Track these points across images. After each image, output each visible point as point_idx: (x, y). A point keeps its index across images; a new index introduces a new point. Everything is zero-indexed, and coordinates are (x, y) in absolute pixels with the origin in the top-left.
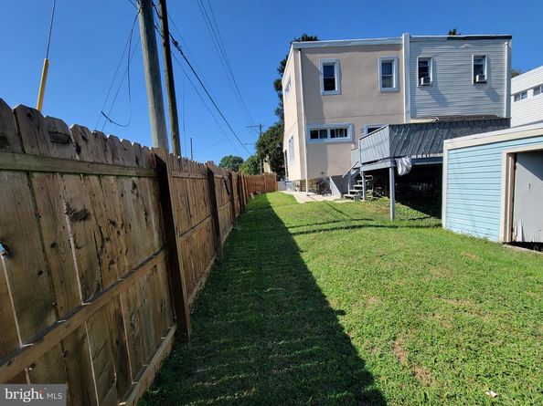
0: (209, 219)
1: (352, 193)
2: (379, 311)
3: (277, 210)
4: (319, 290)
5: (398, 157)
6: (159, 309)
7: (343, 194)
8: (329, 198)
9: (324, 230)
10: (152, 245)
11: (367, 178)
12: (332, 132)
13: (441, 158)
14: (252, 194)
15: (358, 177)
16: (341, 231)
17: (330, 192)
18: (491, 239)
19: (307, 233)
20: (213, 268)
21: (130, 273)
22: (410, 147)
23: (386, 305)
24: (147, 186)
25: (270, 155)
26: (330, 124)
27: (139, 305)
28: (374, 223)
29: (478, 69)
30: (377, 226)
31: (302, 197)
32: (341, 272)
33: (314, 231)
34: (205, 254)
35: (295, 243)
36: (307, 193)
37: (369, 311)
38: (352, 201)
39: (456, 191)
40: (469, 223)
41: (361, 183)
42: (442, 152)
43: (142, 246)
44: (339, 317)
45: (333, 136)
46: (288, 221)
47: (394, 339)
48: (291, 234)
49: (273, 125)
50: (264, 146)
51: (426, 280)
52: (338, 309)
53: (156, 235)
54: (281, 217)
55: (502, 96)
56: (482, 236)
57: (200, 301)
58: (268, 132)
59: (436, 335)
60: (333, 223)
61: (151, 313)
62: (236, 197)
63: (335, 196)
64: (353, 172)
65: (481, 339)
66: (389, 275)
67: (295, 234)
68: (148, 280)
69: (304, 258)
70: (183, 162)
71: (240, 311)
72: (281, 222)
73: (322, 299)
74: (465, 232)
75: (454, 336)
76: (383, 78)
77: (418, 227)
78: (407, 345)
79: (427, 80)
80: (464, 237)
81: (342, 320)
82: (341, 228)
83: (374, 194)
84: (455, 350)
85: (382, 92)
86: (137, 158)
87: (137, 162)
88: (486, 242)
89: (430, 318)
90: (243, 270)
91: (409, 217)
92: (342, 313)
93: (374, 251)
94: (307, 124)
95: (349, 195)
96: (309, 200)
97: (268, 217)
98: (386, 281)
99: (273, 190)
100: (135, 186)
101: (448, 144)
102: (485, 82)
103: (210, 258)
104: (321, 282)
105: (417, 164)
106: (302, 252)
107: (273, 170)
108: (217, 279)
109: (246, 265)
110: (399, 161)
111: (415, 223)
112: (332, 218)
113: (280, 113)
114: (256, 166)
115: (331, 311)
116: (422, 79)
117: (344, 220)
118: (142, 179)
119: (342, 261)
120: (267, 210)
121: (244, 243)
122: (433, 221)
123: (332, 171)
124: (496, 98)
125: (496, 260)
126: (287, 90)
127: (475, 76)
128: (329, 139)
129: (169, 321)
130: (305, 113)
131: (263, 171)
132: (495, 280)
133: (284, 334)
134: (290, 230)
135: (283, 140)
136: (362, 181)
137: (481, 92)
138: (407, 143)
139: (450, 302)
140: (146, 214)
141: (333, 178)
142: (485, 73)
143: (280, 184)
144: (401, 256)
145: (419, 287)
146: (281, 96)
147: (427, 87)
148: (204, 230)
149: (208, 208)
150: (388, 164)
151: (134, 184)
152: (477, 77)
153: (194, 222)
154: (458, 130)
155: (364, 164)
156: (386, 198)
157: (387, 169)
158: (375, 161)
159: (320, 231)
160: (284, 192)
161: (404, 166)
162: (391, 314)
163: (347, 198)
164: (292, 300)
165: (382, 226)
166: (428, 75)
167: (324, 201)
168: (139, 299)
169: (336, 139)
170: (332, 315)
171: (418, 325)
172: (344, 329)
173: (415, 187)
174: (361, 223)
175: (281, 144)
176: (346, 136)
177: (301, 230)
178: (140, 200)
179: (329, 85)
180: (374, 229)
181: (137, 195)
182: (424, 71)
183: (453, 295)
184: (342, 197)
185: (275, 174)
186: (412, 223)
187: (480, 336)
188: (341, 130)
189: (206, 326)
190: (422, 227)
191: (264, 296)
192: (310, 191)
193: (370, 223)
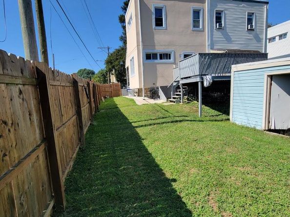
0: (74, 117)
1: (174, 98)
2: (198, 178)
3: (122, 110)
4: (157, 166)
5: (204, 75)
6: (41, 189)
7: (167, 99)
8: (158, 101)
9: (157, 124)
10: (35, 139)
11: (184, 88)
12: (161, 55)
13: (230, 77)
14: (102, 98)
15: (178, 87)
16: (168, 124)
17: (159, 97)
18: (258, 128)
19: (145, 125)
20: (78, 154)
21: (19, 163)
22: (211, 69)
23: (201, 173)
24: (30, 92)
25: (116, 70)
26: (159, 49)
27: (26, 187)
28: (189, 119)
29: (250, 21)
30: (191, 121)
31: (140, 101)
32: (171, 153)
33: (150, 125)
34: (72, 144)
35: (137, 133)
36: (143, 98)
37: (191, 178)
38: (174, 104)
39: (238, 98)
40: (245, 118)
41: (180, 92)
42: (230, 72)
43: (27, 140)
44: (173, 184)
45: (161, 58)
46: (131, 118)
47: (209, 195)
48: (134, 127)
49: (118, 48)
50: (111, 63)
51: (224, 155)
52: (171, 178)
53: (38, 131)
54: (126, 115)
55: (263, 39)
56: (253, 126)
57: (70, 180)
58: (114, 52)
59: (233, 190)
60: (163, 119)
61: (35, 193)
62: (92, 100)
63: (162, 100)
64: (175, 84)
65: (258, 190)
66: (202, 153)
67: (137, 127)
68: (33, 166)
69: (145, 144)
70: (55, 73)
71: (102, 184)
72: (126, 118)
73: (160, 172)
74: (243, 124)
75: (243, 190)
76: (194, 21)
77: (216, 121)
78: (217, 199)
79: (220, 25)
80: (243, 127)
81: (175, 185)
82: (169, 122)
83: (188, 99)
84: (245, 199)
85: (193, 31)
86: (21, 70)
87: (22, 73)
88: (254, 129)
89: (229, 180)
90: (101, 154)
91: (210, 114)
92: (174, 180)
93: (191, 137)
94: (143, 49)
95: (172, 99)
96: (145, 102)
97: (116, 115)
98: (201, 157)
99: (118, 95)
100: (21, 92)
101: (234, 68)
102: (253, 30)
103: (75, 146)
104: (158, 160)
105: (215, 80)
106: (143, 139)
107: (118, 81)
108: (82, 162)
109: (103, 151)
110: (204, 77)
111: (214, 118)
112: (162, 116)
113: (124, 39)
114: (104, 77)
115: (168, 180)
116: (218, 24)
117: (169, 117)
118: (26, 87)
119: (171, 145)
120: (115, 110)
121: (100, 134)
122: (224, 117)
123: (160, 83)
124: (259, 40)
125: (261, 141)
126: (129, 23)
127: (248, 25)
128: (159, 61)
129: (48, 198)
130: (142, 41)
131: (110, 82)
132: (262, 153)
133: (136, 199)
134: (133, 124)
135: (125, 59)
136: (181, 90)
137: (251, 36)
138: (209, 65)
139: (239, 169)
140: (30, 115)
141: (161, 87)
142: (254, 24)
143: (123, 91)
144: (208, 140)
145: (220, 160)
146: (124, 27)
147: (221, 30)
148: (71, 125)
149: (74, 109)
150: (198, 79)
151: (20, 90)
152: (249, 26)
153: (65, 119)
154: (239, 59)
155: (182, 79)
156: (196, 102)
157: (197, 83)
158: (189, 77)
159: (155, 124)
160: (127, 97)
161: (207, 81)
162: (205, 179)
163: (171, 101)
164: (139, 174)
165: (194, 121)
166: (221, 22)
167: (155, 104)
168: (26, 183)
169: (163, 61)
170: (168, 182)
171: (222, 185)
172: (176, 191)
173: (213, 94)
174: (181, 119)
175: (124, 62)
176: (170, 59)
177: (140, 124)
178: (25, 103)
179: (159, 22)
180: (189, 122)
181: (23, 100)
182: (218, 19)
183: (240, 164)
184: (167, 101)
185: (119, 83)
186: (212, 118)
187: (257, 188)
188: (167, 54)
189: (77, 198)
190: (218, 121)
191: (119, 173)
192: (145, 96)
193: (187, 118)
